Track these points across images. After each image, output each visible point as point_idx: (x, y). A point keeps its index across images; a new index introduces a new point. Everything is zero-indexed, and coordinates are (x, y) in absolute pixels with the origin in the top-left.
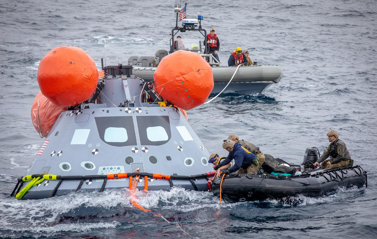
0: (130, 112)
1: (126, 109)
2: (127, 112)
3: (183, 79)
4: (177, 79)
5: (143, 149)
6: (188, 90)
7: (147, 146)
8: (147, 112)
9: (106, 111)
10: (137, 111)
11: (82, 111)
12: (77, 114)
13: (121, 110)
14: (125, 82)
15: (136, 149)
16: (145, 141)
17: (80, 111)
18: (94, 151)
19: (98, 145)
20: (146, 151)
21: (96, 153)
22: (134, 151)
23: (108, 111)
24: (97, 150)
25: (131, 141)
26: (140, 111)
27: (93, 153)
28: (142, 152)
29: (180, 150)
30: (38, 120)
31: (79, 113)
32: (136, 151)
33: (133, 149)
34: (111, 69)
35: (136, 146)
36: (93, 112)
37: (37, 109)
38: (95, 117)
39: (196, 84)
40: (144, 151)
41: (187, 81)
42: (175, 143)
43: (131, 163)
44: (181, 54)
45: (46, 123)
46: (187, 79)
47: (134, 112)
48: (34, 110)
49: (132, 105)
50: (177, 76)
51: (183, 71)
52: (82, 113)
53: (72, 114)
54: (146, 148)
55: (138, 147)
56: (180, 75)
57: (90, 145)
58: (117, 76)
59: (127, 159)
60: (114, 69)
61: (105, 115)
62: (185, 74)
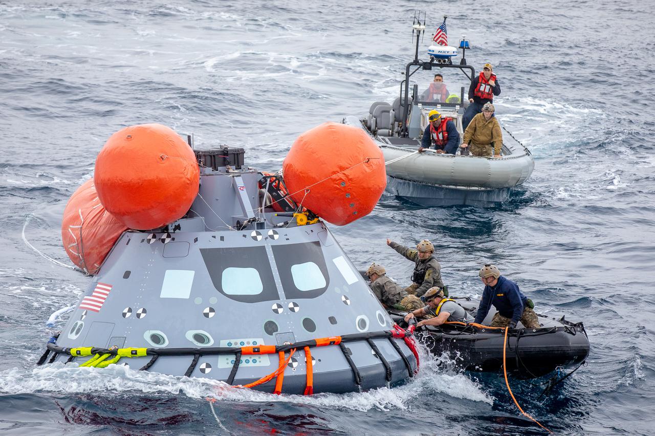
0: (259, 238)
1: (254, 234)
2: (255, 238)
3: (344, 178)
4: (334, 176)
5: (291, 305)
6: (351, 195)
7: (296, 301)
8: (287, 237)
9: (218, 238)
10: (272, 237)
11: (172, 236)
12: (163, 241)
13: (245, 236)
14: (239, 182)
15: (279, 306)
16: (293, 292)
17: (169, 236)
18: (207, 310)
19: (213, 301)
20: (297, 309)
21: (211, 315)
22: (276, 311)
23: (222, 238)
24: (212, 310)
25: (269, 294)
26: (276, 237)
27: (206, 315)
28: (290, 312)
29: (345, 302)
30: (80, 245)
31: (168, 240)
32: (280, 311)
33: (275, 307)
34: (211, 156)
35: (278, 301)
36: (196, 240)
37: (80, 227)
38: (201, 250)
39: (365, 185)
40: (292, 310)
41: (351, 180)
42: (337, 290)
43: (274, 333)
44: (334, 132)
45: (95, 251)
46: (350, 177)
47: (266, 238)
48: (71, 226)
49: (261, 226)
50: (334, 173)
51: (343, 163)
52: (173, 239)
53: (153, 241)
54: (295, 305)
55: (282, 304)
56: (339, 170)
57: (198, 301)
58: (219, 168)
59: (266, 325)
60: (214, 156)
61: (217, 244)
62: (347, 168)
